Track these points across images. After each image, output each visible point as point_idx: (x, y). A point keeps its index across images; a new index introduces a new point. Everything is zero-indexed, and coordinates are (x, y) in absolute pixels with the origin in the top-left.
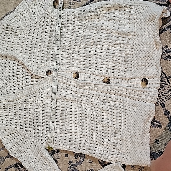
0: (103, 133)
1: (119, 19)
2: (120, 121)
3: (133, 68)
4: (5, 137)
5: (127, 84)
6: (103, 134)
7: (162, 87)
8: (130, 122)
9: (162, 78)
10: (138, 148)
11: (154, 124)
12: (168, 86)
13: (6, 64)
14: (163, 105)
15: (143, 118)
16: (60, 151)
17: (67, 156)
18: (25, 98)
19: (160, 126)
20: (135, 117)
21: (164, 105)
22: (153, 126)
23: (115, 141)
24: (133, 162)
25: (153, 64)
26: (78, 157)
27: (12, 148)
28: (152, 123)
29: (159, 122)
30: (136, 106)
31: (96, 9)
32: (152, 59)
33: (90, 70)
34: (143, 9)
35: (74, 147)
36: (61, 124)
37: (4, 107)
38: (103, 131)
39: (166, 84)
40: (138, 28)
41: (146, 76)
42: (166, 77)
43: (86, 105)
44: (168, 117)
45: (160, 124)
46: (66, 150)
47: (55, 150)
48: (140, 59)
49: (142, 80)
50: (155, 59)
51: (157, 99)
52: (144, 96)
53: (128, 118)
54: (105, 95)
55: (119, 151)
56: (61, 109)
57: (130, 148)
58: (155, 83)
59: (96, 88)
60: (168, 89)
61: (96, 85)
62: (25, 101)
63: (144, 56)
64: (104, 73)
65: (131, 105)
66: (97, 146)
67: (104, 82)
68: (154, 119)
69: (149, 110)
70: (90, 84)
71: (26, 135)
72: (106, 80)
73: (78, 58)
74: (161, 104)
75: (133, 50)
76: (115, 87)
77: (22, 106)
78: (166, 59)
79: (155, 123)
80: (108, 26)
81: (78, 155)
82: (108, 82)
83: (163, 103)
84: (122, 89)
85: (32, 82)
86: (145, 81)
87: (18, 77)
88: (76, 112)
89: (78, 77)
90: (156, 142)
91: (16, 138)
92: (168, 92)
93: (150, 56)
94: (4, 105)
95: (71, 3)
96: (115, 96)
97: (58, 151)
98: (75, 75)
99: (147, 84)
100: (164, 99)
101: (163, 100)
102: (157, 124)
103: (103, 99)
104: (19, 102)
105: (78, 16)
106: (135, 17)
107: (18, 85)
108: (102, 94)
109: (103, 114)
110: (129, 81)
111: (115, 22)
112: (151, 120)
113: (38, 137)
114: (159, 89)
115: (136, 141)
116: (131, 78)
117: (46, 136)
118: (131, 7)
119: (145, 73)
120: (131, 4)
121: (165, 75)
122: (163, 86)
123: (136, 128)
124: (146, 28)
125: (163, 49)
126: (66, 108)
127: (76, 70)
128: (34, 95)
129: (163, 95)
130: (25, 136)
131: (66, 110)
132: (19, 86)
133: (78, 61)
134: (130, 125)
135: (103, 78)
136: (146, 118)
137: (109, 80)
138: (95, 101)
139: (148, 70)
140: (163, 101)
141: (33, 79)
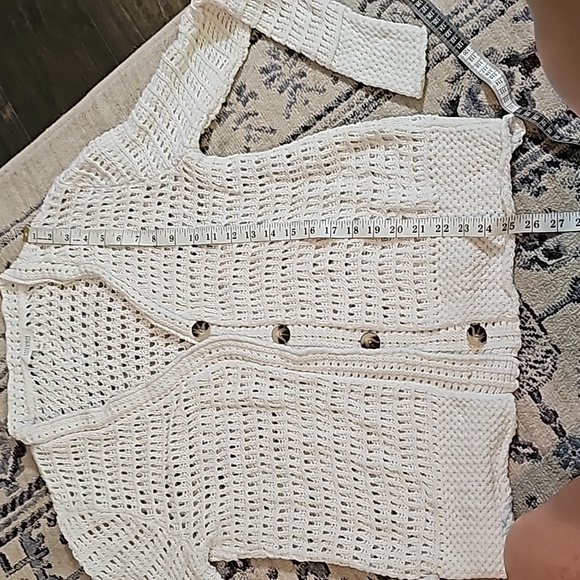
0: (375, 494)
1: (388, 172)
2: (420, 453)
3: (439, 301)
4: (82, 538)
5: (429, 346)
6: (375, 498)
7: (527, 345)
8: (449, 453)
9: (523, 320)
10: (481, 524)
11: (517, 452)
12: (543, 341)
13: (72, 320)
14: (536, 396)
15: (485, 437)
16: (253, 563)
17: (276, 577)
18: (136, 415)
19: (534, 456)
20: (462, 436)
21: (539, 395)
22: (515, 460)
23: (412, 514)
24: (468, 569)
25: (493, 284)
26: (306, 574)
27: (107, 570)
28: (511, 450)
29: (531, 445)
30: (460, 404)
31: (321, 149)
32: (491, 270)
33: (319, 314)
34: (448, 139)
35: (294, 546)
36: (250, 480)
37: (73, 449)
38: (375, 489)
39: (537, 337)
40: (442, 190)
41: (480, 319)
42: (535, 317)
43: (319, 417)
44: (554, 429)
45: (534, 449)
46: (271, 556)
47: (236, 560)
48: (458, 273)
49: (470, 331)
50: (499, 269)
51: (518, 379)
52: (481, 375)
53: (442, 443)
54: (369, 381)
55: (428, 542)
56: (246, 436)
57: (457, 529)
58: (506, 335)
59: (343, 365)
60: (545, 348)
61: (343, 357)
62: (137, 422)
63: (466, 264)
64: (360, 320)
65: (447, 403)
66: (360, 534)
67: (364, 346)
68: (516, 438)
69: (498, 413)
70: (325, 356)
71: (146, 526)
72: (368, 339)
73: (283, 285)
74: (530, 393)
75: (436, 249)
76: (396, 357)
77: (129, 441)
78: (529, 268)
79: (520, 449)
80: (358, 190)
81: (307, 570)
82: (375, 344)
83: (536, 391)
84: (418, 360)
85: (154, 367)
86: (477, 330)
87: (112, 354)
88: (290, 439)
89: (287, 338)
90: (529, 504)
91: (114, 537)
92: (546, 357)
93: (484, 262)
94: (73, 443)
95: (250, 137)
96: (400, 383)
97: (246, 563)
98: (279, 333)
99: (484, 340)
100: (536, 378)
101: (534, 381)
102: (526, 451)
103: (366, 395)
104: (120, 427)
105: (274, 169)
106: (432, 163)
107: (112, 378)
108: (362, 379)
109: (370, 438)
110: (434, 337)
111: (376, 179)
112: (508, 440)
113: (184, 527)
114: (520, 352)
115: (473, 506)
116: (437, 325)
117: (208, 520)
118: (416, 136)
119: (475, 311)
120: (415, 129)
121: (532, 312)
122: (529, 342)
123: (468, 468)
124: (466, 187)
125: (517, 241)
126: (260, 433)
127: (279, 319)
128: (162, 403)
129: (531, 367)
130: (144, 529)
131: (261, 437)
132: (113, 382)
133: (284, 292)
134: (449, 462)
135: (358, 335)
136: (492, 438)
137: (377, 338)
138: (342, 402)
139: (483, 303)
140: (535, 385)
141: (154, 357)
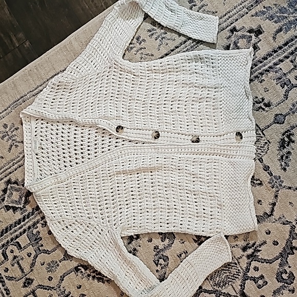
0: (196, 202)
1: (202, 72)
2: (215, 185)
3: (223, 123)
4: (59, 232)
5: (219, 141)
6: (196, 204)
8: (227, 184)
9: (257, 130)
10: (241, 211)
11: (254, 183)
12: (263, 139)
14: (261, 160)
15: (242, 176)
16: (141, 236)
17: (151, 241)
18: (81, 176)
19: (261, 184)
20: (233, 176)
21: (262, 160)
22: (253, 186)
23: (212, 210)
24: (237, 230)
25: (245, 116)
26: (165, 239)
27: (71, 245)
28: (251, 182)
29: (259, 180)
30: (232, 164)
31: (175, 61)
32: (243, 111)
33: (174, 128)
34: (225, 59)
35: (161, 226)
36: (140, 201)
37: (51, 194)
38: (195, 200)
39: (261, 137)
40: (224, 79)
41: (240, 130)
42: (260, 129)
43: (172, 172)
44: (268, 173)
45: (261, 181)
46: (150, 232)
47: (133, 235)
48: (231, 112)
49: (236, 134)
50: (246, 111)
51: (255, 154)
52: (241, 152)
53: (224, 180)
54: (195, 156)
55: (219, 221)
56: (138, 182)
57: (231, 214)
58: (250, 136)
59: (183, 150)
60: (264, 142)
61: (184, 147)
62: (81, 179)
63: (234, 108)
64: (192, 132)
65: (227, 164)
66: (190, 219)
67: (193, 142)
68: (253, 177)
69: (248, 166)
70: (176, 147)
71: (90, 224)
72: (195, 139)
73: (158, 115)
74: (259, 159)
75: (222, 103)
76: (206, 145)
78: (258, 111)
79: (255, 181)
80: (190, 79)
81: (165, 237)
82: (198, 141)
83: (261, 158)
84: (216, 146)
86: (239, 134)
88: (158, 182)
90: (259, 203)
91: (74, 231)
92: (265, 145)
93: (241, 108)
94: (50, 191)
95: (142, 58)
96: (208, 157)
97: (138, 236)
99: (242, 138)
100: (262, 153)
101: (260, 154)
102: (257, 182)
103: (193, 162)
105: (154, 68)
106: (219, 69)
107: (76, 159)
108: (191, 156)
109: (194, 179)
110: (222, 138)
111: (197, 75)
112: (251, 177)
113: (109, 222)
114: (255, 143)
115: (238, 204)
116: (223, 133)
117: (121, 218)
118: (213, 58)
119: (238, 127)
120: (212, 55)
121: (259, 128)
122: (258, 139)
123: (235, 189)
124: (233, 78)
125: (253, 100)
126: (145, 180)
129: (259, 149)
130: (90, 225)
131: (145, 182)
132: (77, 161)
133: (158, 118)
134: (227, 187)
135: (191, 137)
136: (245, 176)
137: (198, 139)
138: (183, 166)
139: (241, 124)
140: (261, 156)
141: (97, 150)
